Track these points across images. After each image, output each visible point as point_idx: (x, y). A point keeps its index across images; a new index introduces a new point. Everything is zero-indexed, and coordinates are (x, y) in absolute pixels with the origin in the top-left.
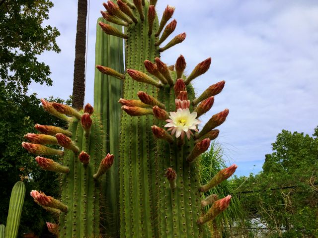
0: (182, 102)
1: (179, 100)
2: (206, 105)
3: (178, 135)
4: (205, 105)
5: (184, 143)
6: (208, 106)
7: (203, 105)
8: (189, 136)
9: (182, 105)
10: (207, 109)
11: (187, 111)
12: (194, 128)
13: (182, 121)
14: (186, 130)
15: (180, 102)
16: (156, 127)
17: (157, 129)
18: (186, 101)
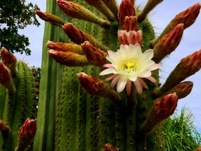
0: (128, 34)
1: (125, 31)
2: (170, 40)
3: (121, 87)
4: (168, 39)
5: (136, 104)
6: (173, 41)
7: (164, 41)
8: (139, 90)
9: (129, 40)
10: (171, 46)
11: (137, 48)
12: (148, 75)
13: (129, 65)
14: (134, 79)
15: (125, 35)
16: (84, 74)
17: (86, 79)
18: (134, 32)
